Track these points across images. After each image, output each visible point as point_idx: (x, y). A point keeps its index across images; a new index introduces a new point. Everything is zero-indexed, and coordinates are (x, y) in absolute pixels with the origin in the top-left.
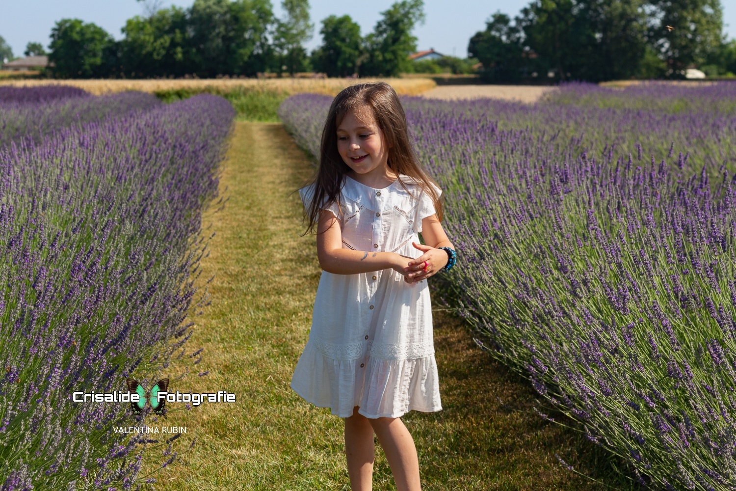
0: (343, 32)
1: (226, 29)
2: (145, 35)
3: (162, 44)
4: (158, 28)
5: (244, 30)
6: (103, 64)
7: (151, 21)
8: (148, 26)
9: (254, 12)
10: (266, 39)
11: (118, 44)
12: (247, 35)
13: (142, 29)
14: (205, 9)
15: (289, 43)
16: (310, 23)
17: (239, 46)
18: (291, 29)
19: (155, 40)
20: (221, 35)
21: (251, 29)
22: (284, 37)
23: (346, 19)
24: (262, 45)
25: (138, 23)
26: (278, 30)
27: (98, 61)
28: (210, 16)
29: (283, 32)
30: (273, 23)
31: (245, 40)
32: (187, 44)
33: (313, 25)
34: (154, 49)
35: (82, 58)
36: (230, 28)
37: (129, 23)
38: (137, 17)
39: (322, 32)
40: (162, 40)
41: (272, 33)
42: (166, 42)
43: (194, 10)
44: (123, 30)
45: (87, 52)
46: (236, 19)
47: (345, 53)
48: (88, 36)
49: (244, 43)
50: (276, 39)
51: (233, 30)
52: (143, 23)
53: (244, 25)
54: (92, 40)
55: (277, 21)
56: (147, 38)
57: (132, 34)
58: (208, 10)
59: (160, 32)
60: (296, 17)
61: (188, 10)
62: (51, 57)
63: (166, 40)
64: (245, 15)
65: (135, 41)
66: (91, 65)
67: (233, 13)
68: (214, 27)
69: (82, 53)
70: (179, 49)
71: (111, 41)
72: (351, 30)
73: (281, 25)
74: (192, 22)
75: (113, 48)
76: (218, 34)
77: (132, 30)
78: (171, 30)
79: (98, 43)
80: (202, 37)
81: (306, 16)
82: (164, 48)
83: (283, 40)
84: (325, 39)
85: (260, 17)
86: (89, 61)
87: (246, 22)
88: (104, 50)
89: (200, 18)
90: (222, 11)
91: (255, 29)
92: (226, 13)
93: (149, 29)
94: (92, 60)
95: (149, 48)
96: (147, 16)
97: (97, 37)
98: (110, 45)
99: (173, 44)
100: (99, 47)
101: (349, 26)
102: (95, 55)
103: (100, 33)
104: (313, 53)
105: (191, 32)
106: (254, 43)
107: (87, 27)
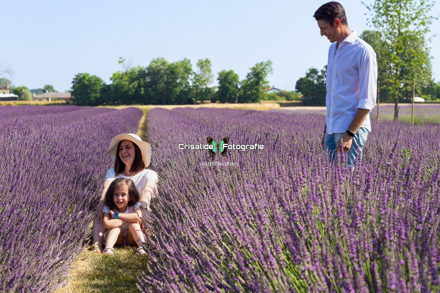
0: (230, 79)
1: (167, 78)
2: (124, 81)
3: (133, 86)
4: (130, 77)
5: (177, 78)
6: (101, 97)
7: (126, 74)
8: (125, 76)
9: (182, 69)
10: (188, 83)
11: (109, 86)
12: (178, 81)
13: (121, 78)
14: (156, 67)
15: (201, 85)
16: (212, 74)
17: (174, 87)
18: (202, 77)
19: (129, 84)
20: (164, 81)
21: (180, 78)
22: (198, 82)
23: (231, 72)
24: (186, 86)
25: (119, 75)
26: (195, 78)
27: (98, 95)
28: (159, 71)
29: (198, 79)
30: (192, 75)
31: (177, 83)
32: (147, 86)
34: (129, 89)
35: (89, 93)
36: (169, 77)
37: (114, 75)
38: (119, 72)
39: (218, 79)
40: (133, 84)
41: (192, 80)
42: (135, 85)
43: (149, 68)
44: (111, 79)
45: (92, 91)
46: (172, 73)
47: (231, 90)
48: (93, 82)
49: (177, 85)
50: (194, 83)
51: (171, 78)
52: (122, 75)
53: (177, 76)
54: (95, 84)
55: (194, 73)
56: (125, 83)
57: (117, 81)
58: (158, 68)
59: (132, 80)
60: (204, 71)
61: (147, 68)
63: (136, 83)
64: (177, 70)
65: (118, 84)
66: (94, 97)
67: (171, 69)
69: (89, 91)
70: (142, 89)
71: (104, 85)
72: (234, 78)
73: (196, 76)
74: (149, 74)
75: (106, 89)
77: (116, 79)
78: (138, 78)
79: (98, 86)
80: (154, 82)
81: (210, 71)
82: (134, 88)
84: (220, 83)
85: (185, 72)
86: (93, 95)
87: (178, 74)
88: (101, 89)
89: (154, 72)
90: (165, 68)
91: (182, 78)
92: (167, 69)
93: (126, 78)
94: (95, 95)
95: (126, 88)
96: (124, 71)
97: (98, 82)
98: (104, 87)
99: (139, 86)
100: (99, 88)
101: (233, 76)
102: (96, 93)
103: (98, 80)
105: (148, 80)
106: (182, 85)
107: (92, 77)
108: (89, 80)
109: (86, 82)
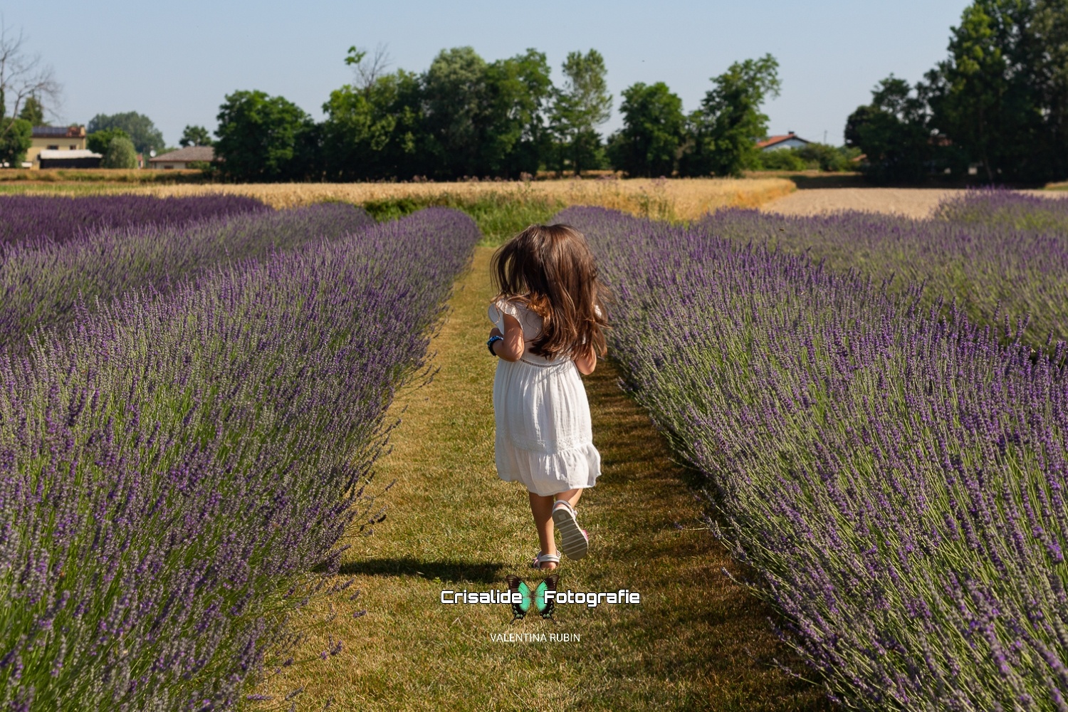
0: (656, 108)
1: (479, 106)
2: (359, 114)
3: (383, 127)
4: (377, 104)
5: (507, 106)
6: (295, 158)
7: (367, 93)
8: (364, 101)
9: (521, 79)
10: (540, 120)
11: (319, 127)
12: (510, 114)
13: (354, 106)
14: (448, 76)
15: (574, 126)
16: (606, 95)
17: (499, 131)
18: (576, 104)
19: (374, 123)
20: (472, 114)
21: (517, 104)
22: (566, 117)
23: (660, 89)
24: (534, 129)
25: (349, 96)
26: (557, 106)
27: (289, 153)
28: (456, 85)
29: (565, 109)
30: (550, 96)
31: (508, 120)
32: (421, 127)
33: (611, 98)
34: (373, 136)
35: (265, 148)
36: (485, 103)
37: (335, 96)
38: (347, 88)
39: (623, 109)
40: (384, 122)
41: (548, 110)
42: (389, 125)
43: (431, 77)
44: (326, 108)
45: (273, 140)
46: (494, 90)
47: (658, 138)
48: (274, 116)
49: (507, 126)
50: (554, 119)
51: (491, 106)
52: (355, 96)
53: (506, 99)
54: (281, 122)
55: (556, 91)
56: (362, 118)
57: (339, 114)
58: (453, 77)
59: (381, 110)
60: (584, 87)
61: (422, 76)
62: (218, 148)
63: (391, 121)
64: (507, 83)
65: (343, 123)
66: (278, 159)
67: (491, 81)
68: (462, 103)
69: (265, 141)
70: (409, 136)
71: (308, 124)
72: (667, 105)
73: (562, 98)
74: (428, 95)
75: (312, 133)
76: (468, 112)
77: (338, 108)
78: (398, 108)
79: (288, 126)
80: (442, 119)
81: (599, 85)
82: (386, 134)
83: (564, 121)
84: (627, 119)
85: (531, 88)
86: (274, 153)
87: (509, 95)
88: (297, 137)
89: (441, 89)
90: (473, 78)
91: (523, 105)
92: (479, 81)
93: (365, 105)
94: (280, 152)
95: (365, 134)
96: (362, 86)
97: (288, 117)
98: (307, 129)
99: (401, 128)
100: (290, 133)
101: (665, 99)
102: (284, 145)
103: (292, 112)
104: (610, 140)
105: (427, 110)
106: (521, 126)
107: (274, 102)
108: (265, 112)
109: (255, 117)
